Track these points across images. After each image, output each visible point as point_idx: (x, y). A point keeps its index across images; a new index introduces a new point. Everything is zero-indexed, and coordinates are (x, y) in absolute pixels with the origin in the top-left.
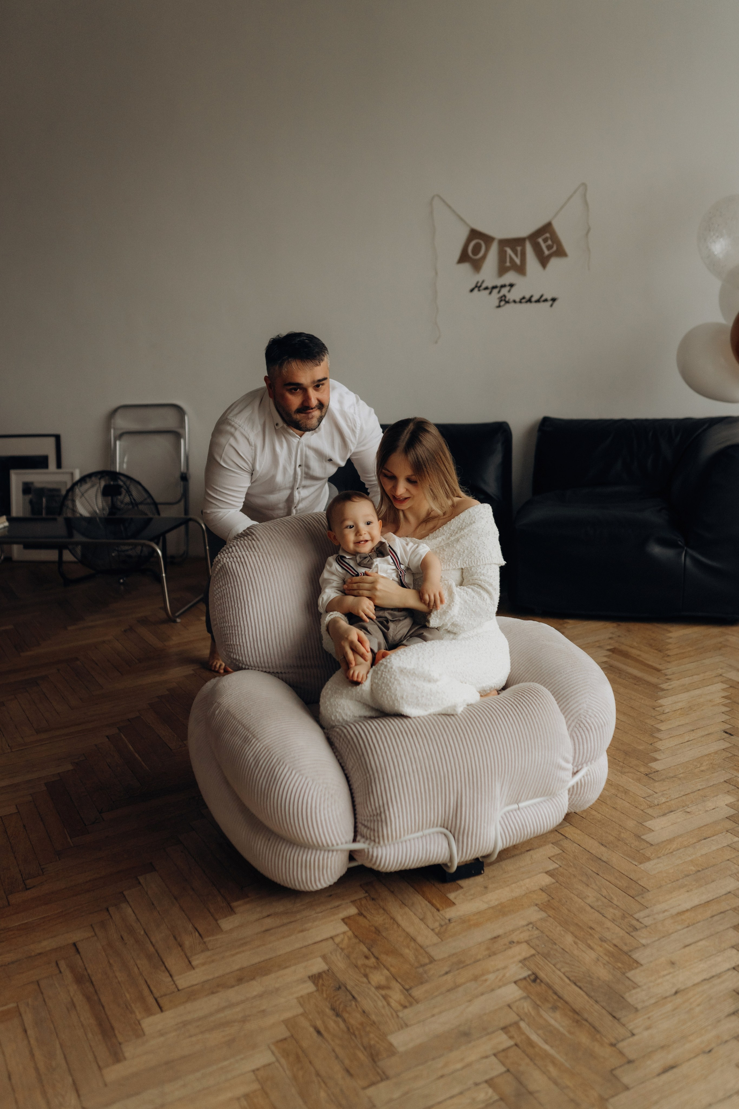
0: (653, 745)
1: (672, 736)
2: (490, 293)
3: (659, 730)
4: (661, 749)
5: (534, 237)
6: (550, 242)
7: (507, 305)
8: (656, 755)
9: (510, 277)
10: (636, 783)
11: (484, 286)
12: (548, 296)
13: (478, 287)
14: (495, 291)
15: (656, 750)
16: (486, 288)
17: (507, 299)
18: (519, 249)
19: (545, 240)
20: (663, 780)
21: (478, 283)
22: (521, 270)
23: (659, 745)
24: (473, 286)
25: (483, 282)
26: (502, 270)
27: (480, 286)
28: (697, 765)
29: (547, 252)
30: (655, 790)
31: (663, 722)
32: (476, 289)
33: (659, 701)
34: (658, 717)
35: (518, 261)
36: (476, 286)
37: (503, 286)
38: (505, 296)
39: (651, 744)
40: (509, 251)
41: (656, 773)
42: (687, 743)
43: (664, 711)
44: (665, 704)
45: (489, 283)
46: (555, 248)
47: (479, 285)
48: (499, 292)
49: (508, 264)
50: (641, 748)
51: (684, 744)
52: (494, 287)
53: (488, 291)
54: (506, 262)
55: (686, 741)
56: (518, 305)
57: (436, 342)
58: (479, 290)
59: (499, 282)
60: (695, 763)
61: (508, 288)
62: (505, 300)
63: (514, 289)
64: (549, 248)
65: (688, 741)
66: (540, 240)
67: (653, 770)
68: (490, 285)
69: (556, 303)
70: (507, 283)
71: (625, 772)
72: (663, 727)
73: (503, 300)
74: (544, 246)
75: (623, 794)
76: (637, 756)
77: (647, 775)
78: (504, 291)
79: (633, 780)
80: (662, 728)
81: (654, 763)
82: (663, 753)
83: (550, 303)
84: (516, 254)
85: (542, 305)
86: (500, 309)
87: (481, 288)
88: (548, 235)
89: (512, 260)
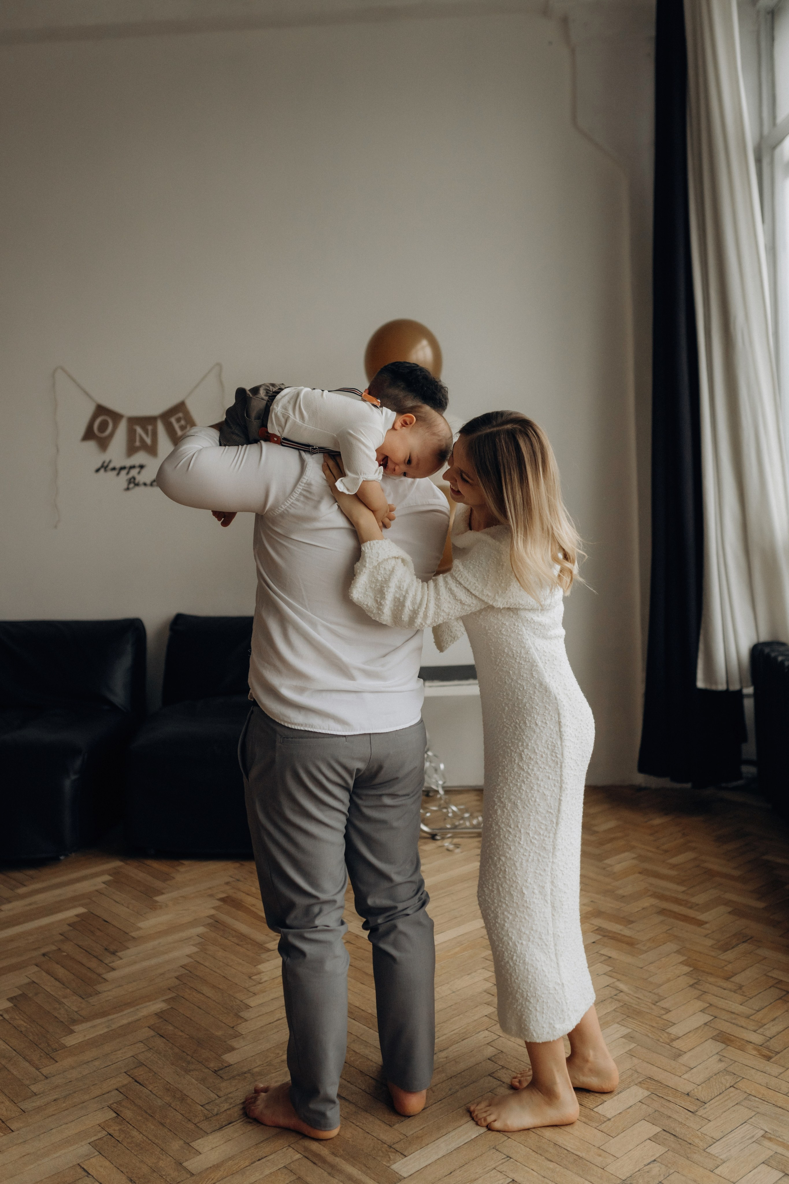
0: (234, 1028)
1: (260, 1014)
2: (118, 474)
3: (248, 1007)
4: (244, 1033)
5: (166, 416)
6: (183, 422)
7: (137, 489)
8: (234, 1043)
9: (140, 458)
10: (199, 1084)
11: (111, 466)
13: (104, 467)
14: (124, 472)
15: (238, 1035)
16: (114, 469)
17: (137, 481)
18: (150, 428)
19: (178, 420)
20: (233, 1077)
21: (104, 462)
22: (152, 450)
23: (243, 1028)
24: (99, 465)
25: (110, 462)
26: (131, 450)
27: (107, 466)
28: (278, 1054)
30: (219, 1094)
31: (256, 995)
32: (102, 470)
33: (260, 967)
34: (252, 989)
35: (148, 441)
36: (102, 466)
37: (132, 467)
38: (134, 478)
39: (233, 1027)
40: (139, 430)
41: (228, 1068)
42: (276, 1022)
43: (261, 979)
44: (264, 970)
45: (117, 463)
47: (105, 464)
48: (128, 473)
49: (138, 444)
50: (219, 1033)
51: (272, 1024)
52: (123, 468)
53: (115, 473)
54: (135, 442)
55: (275, 1019)
56: (149, 489)
57: (56, 527)
58: (106, 470)
59: (128, 463)
60: (277, 1051)
61: (137, 470)
62: (134, 483)
63: (144, 471)
64: (182, 427)
65: (277, 1020)
66: (173, 420)
67: (226, 1065)
68: (118, 466)
70: (137, 463)
71: (190, 1071)
72: (253, 1002)
73: (133, 482)
74: (176, 426)
75: (178, 1103)
76: (212, 1046)
77: (215, 1072)
78: (134, 472)
79: (197, 1080)
80: (252, 1004)
81: (229, 1054)
82: (243, 1038)
84: (146, 432)
86: (129, 493)
87: (107, 469)
88: (180, 415)
89: (142, 440)
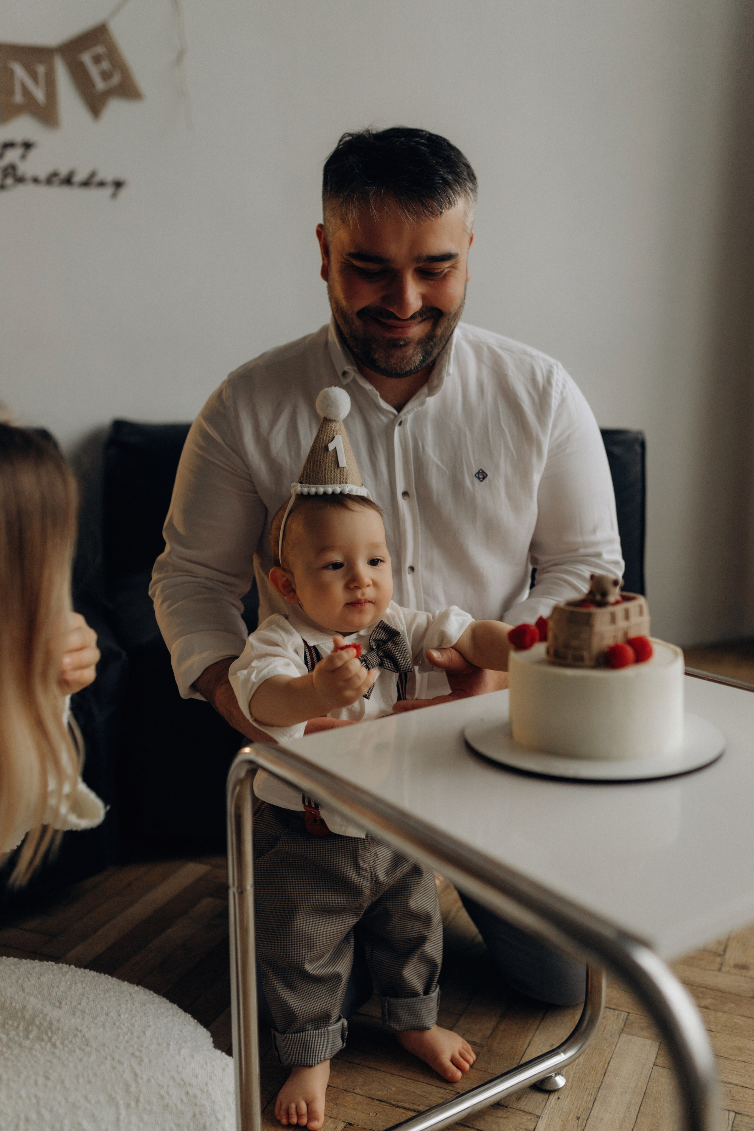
5: (69, 50)
6: (105, 65)
7: (19, 188)
9: (24, 127)
12: (107, 175)
18: (41, 70)
19: (97, 59)
22: (47, 115)
29: (100, 85)
35: (40, 95)
40: (19, 72)
46: (116, 79)
49: (18, 98)
54: (13, 94)
56: (43, 190)
59: (1, 135)
63: (33, 154)
64: (106, 76)
66: (86, 58)
69: (124, 193)
70: (17, 140)
74: (94, 71)
83: (109, 191)
85: (93, 193)
86: (4, 194)
88: (100, 49)
89: (26, 92)
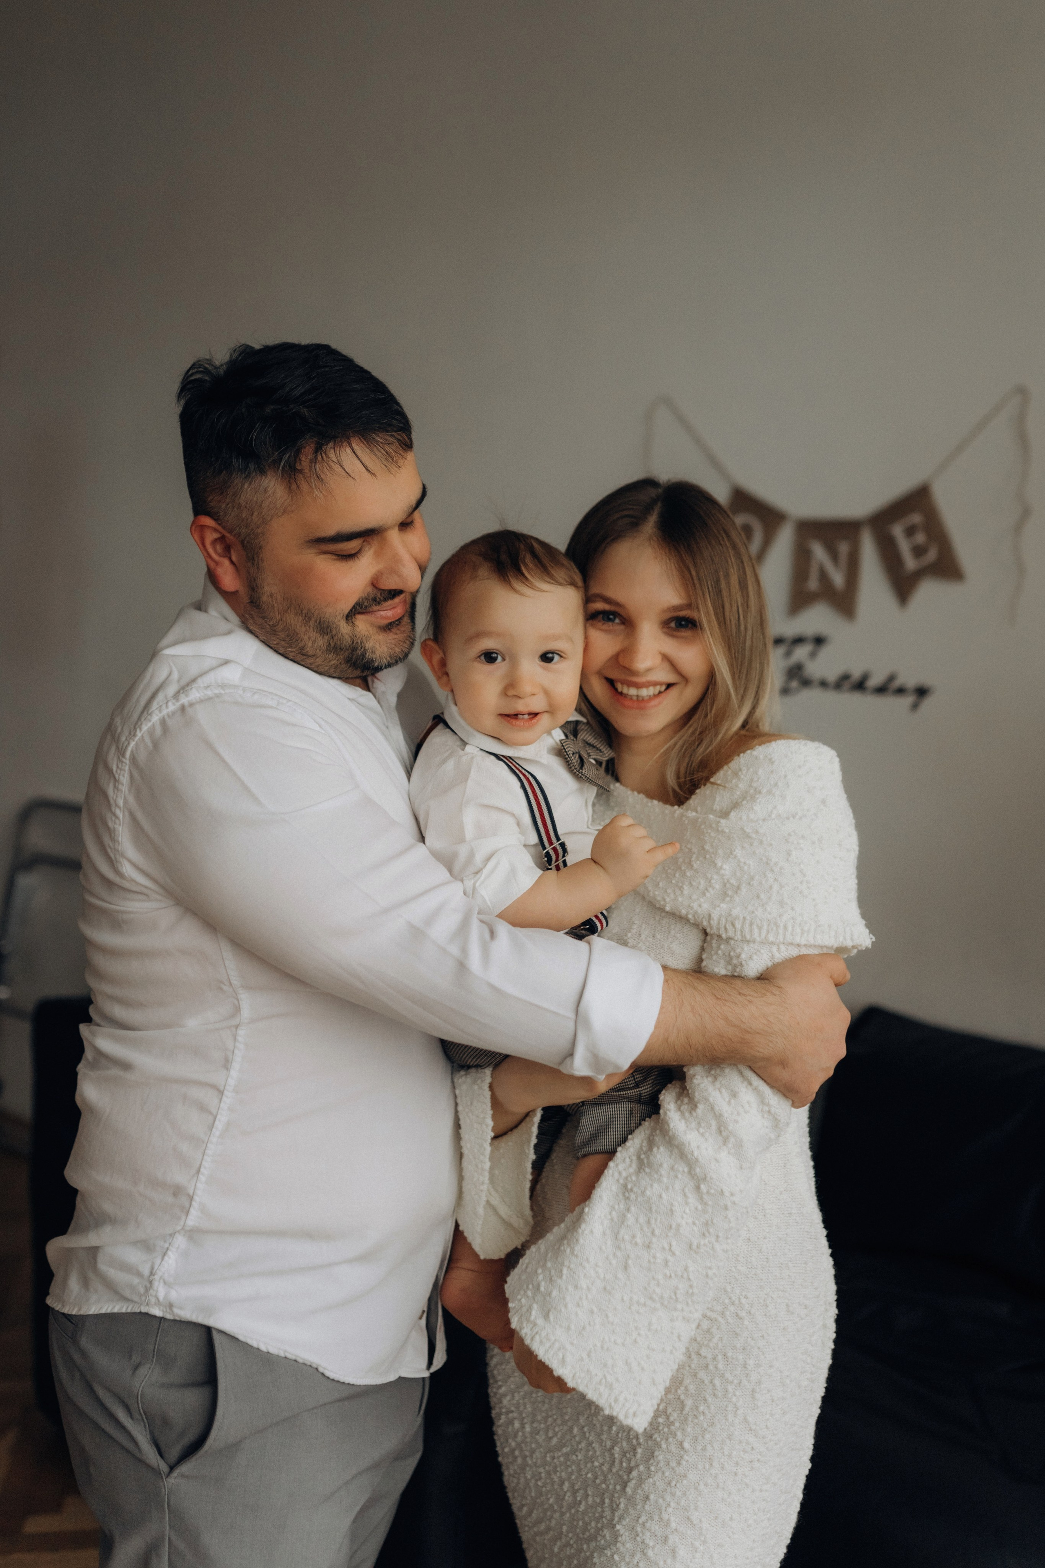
5: (883, 520)
6: (920, 538)
7: (806, 690)
9: (816, 619)
12: (908, 679)
17: (805, 676)
18: (844, 548)
19: (910, 532)
22: (844, 602)
26: (799, 598)
29: (910, 563)
35: (838, 579)
37: (799, 640)
38: (800, 666)
40: (819, 552)
46: (932, 555)
48: (788, 654)
49: (813, 584)
54: (808, 580)
56: (831, 696)
59: (792, 629)
61: (809, 648)
62: (800, 677)
63: (825, 652)
64: (919, 551)
66: (898, 531)
69: (928, 703)
70: (810, 634)
73: (797, 676)
74: (904, 546)
78: (801, 653)
83: (913, 698)
84: (836, 562)
85: (889, 701)
86: (787, 699)
88: (916, 518)
89: (824, 576)
